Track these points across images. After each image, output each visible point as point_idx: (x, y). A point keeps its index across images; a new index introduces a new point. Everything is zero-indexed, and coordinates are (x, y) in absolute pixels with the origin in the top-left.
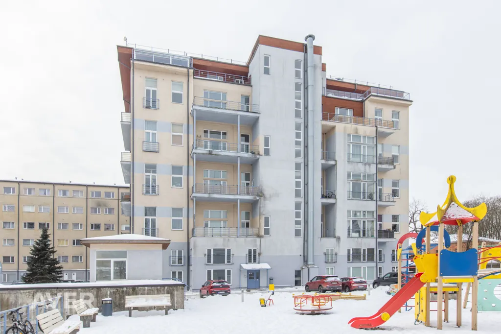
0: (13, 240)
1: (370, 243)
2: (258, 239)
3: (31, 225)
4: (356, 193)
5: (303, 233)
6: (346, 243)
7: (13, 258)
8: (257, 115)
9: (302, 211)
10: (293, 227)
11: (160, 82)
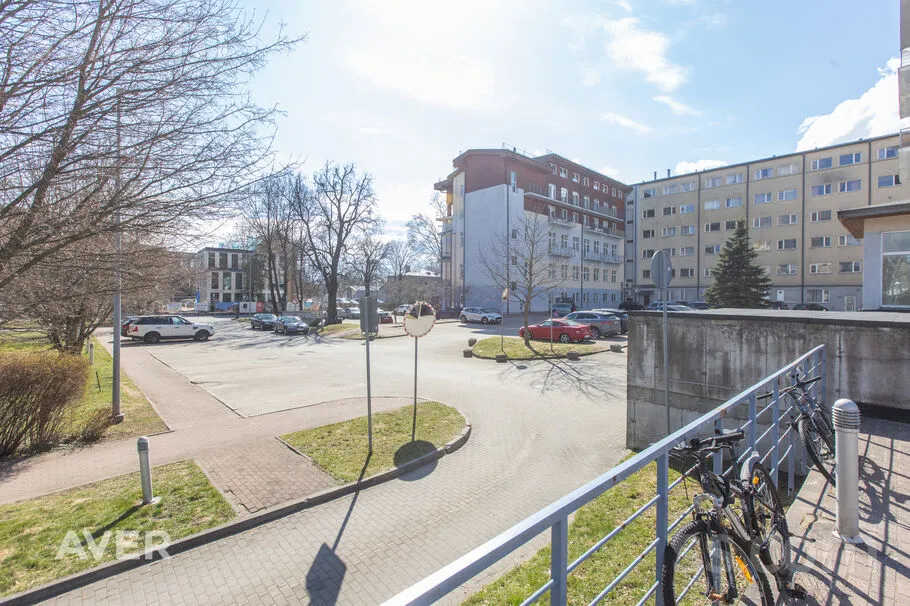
0: (692, 248)
3: (715, 227)
7: (692, 270)
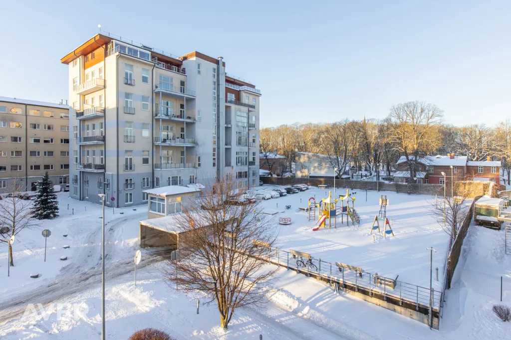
1: (245, 169)
2: (195, 170)
4: (239, 143)
5: (216, 164)
6: (235, 169)
8: (194, 98)
9: (216, 153)
10: (212, 161)
11: (135, 68)
